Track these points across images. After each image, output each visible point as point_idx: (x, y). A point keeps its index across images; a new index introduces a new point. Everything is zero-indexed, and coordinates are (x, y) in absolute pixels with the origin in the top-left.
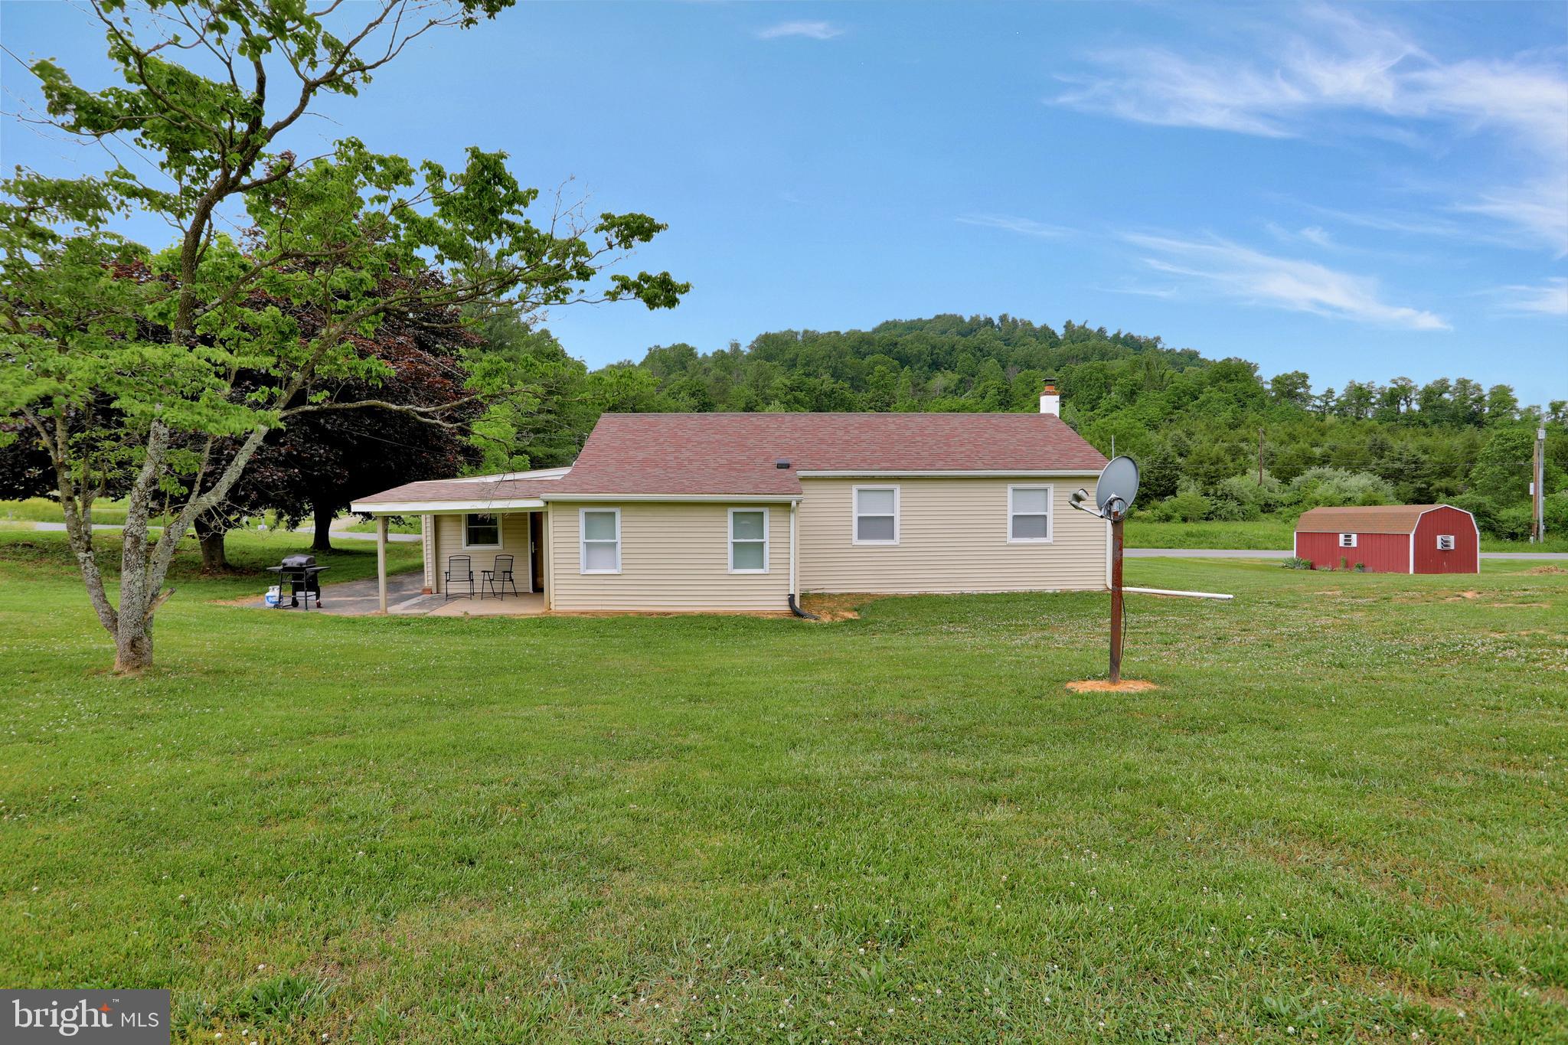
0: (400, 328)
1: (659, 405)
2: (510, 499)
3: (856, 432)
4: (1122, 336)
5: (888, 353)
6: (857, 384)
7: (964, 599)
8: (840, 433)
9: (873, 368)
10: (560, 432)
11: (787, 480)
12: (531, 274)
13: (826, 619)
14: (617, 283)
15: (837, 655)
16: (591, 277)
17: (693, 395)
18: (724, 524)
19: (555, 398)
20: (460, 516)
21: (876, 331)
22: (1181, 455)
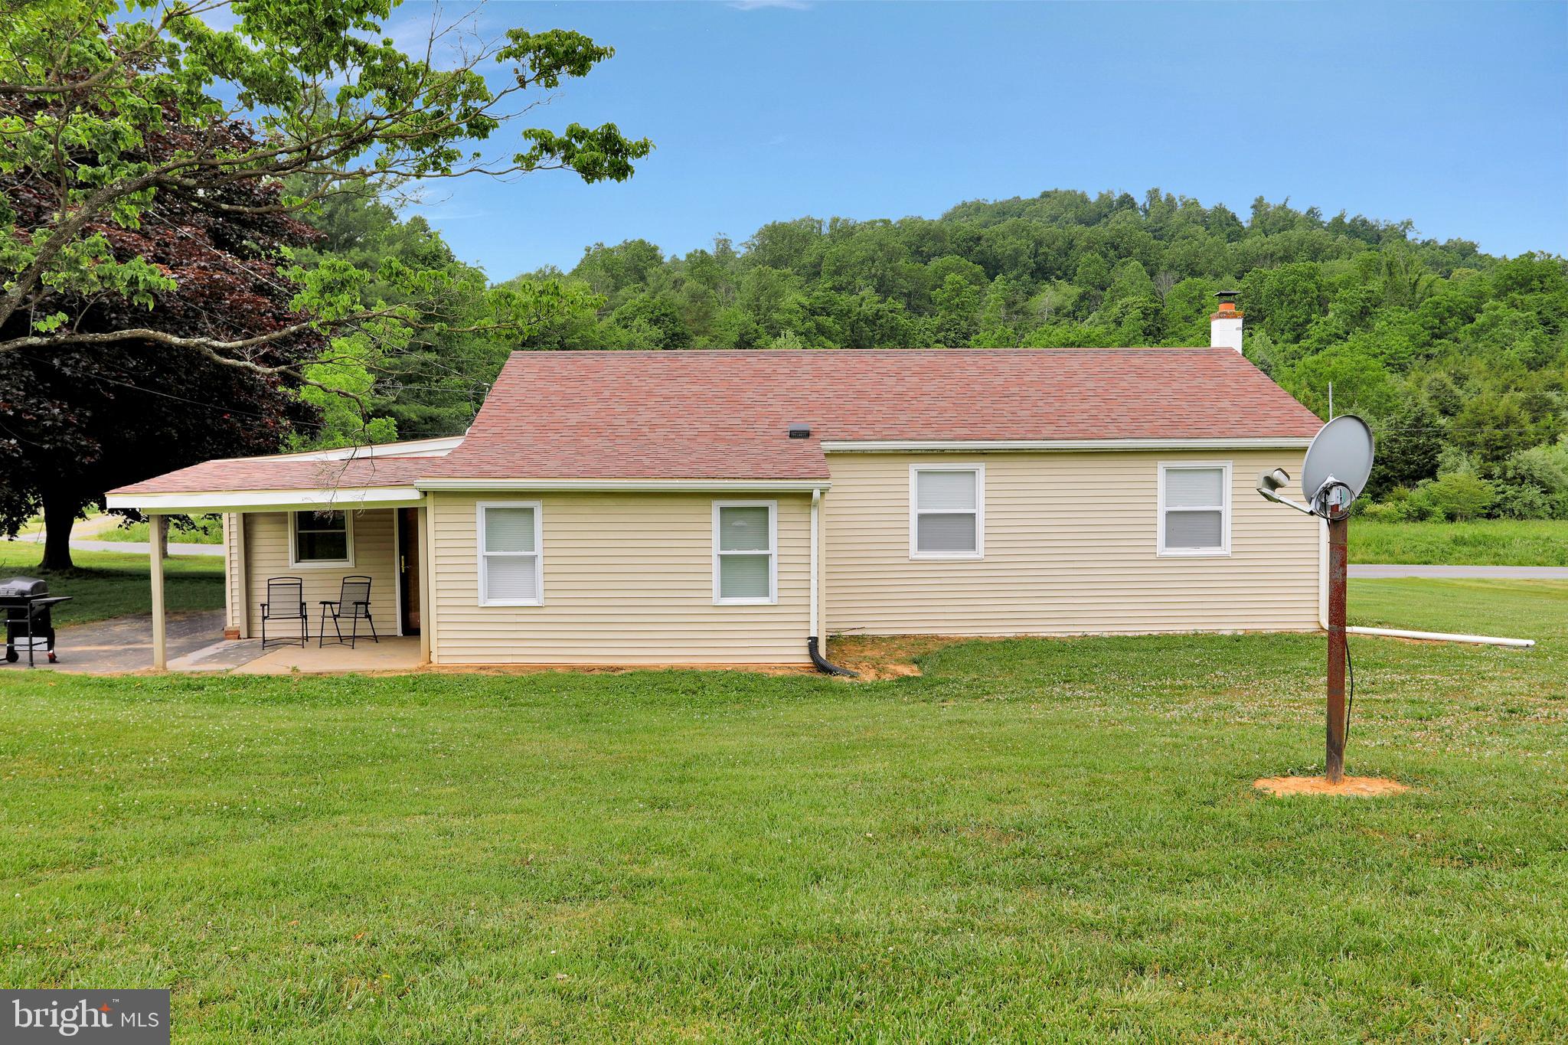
0: (183, 213)
1: (603, 338)
2: (366, 487)
3: (915, 379)
4: (1347, 220)
5: (966, 253)
6: (917, 302)
7: (1088, 646)
8: (890, 381)
9: (942, 278)
10: (445, 381)
11: (807, 456)
12: (395, 127)
13: (868, 677)
14: (533, 142)
15: (886, 734)
16: (491, 133)
17: (655, 321)
18: (706, 527)
19: (437, 327)
20: (285, 514)
21: (948, 218)
22: (1445, 412)
